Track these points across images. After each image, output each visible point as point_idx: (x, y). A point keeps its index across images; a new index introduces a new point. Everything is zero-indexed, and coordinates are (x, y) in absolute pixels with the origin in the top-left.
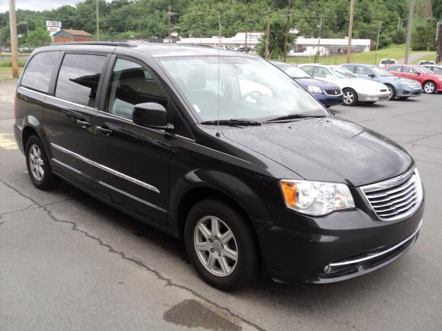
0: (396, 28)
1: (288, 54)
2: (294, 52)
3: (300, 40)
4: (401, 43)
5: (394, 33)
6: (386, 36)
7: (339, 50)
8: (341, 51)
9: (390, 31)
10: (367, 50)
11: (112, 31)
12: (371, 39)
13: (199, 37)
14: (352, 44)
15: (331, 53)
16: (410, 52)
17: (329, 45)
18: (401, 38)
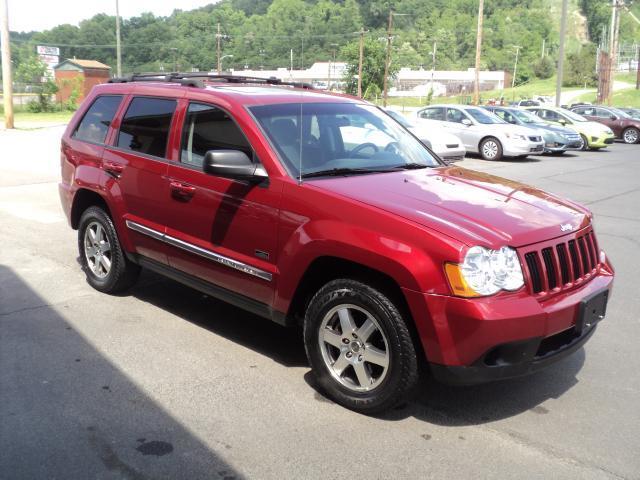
0: (539, 56)
1: (389, 94)
2: (398, 90)
3: (405, 73)
4: (546, 77)
5: (536, 62)
6: (525, 67)
7: (461, 86)
8: (464, 88)
9: (530, 60)
10: (500, 87)
11: (132, 61)
12: (506, 71)
13: (259, 69)
14: (480, 78)
15: (450, 91)
16: (562, 89)
17: (447, 81)
18: (546, 70)
